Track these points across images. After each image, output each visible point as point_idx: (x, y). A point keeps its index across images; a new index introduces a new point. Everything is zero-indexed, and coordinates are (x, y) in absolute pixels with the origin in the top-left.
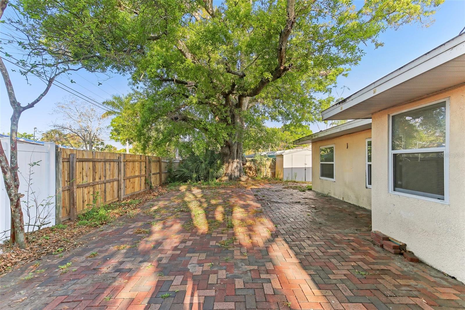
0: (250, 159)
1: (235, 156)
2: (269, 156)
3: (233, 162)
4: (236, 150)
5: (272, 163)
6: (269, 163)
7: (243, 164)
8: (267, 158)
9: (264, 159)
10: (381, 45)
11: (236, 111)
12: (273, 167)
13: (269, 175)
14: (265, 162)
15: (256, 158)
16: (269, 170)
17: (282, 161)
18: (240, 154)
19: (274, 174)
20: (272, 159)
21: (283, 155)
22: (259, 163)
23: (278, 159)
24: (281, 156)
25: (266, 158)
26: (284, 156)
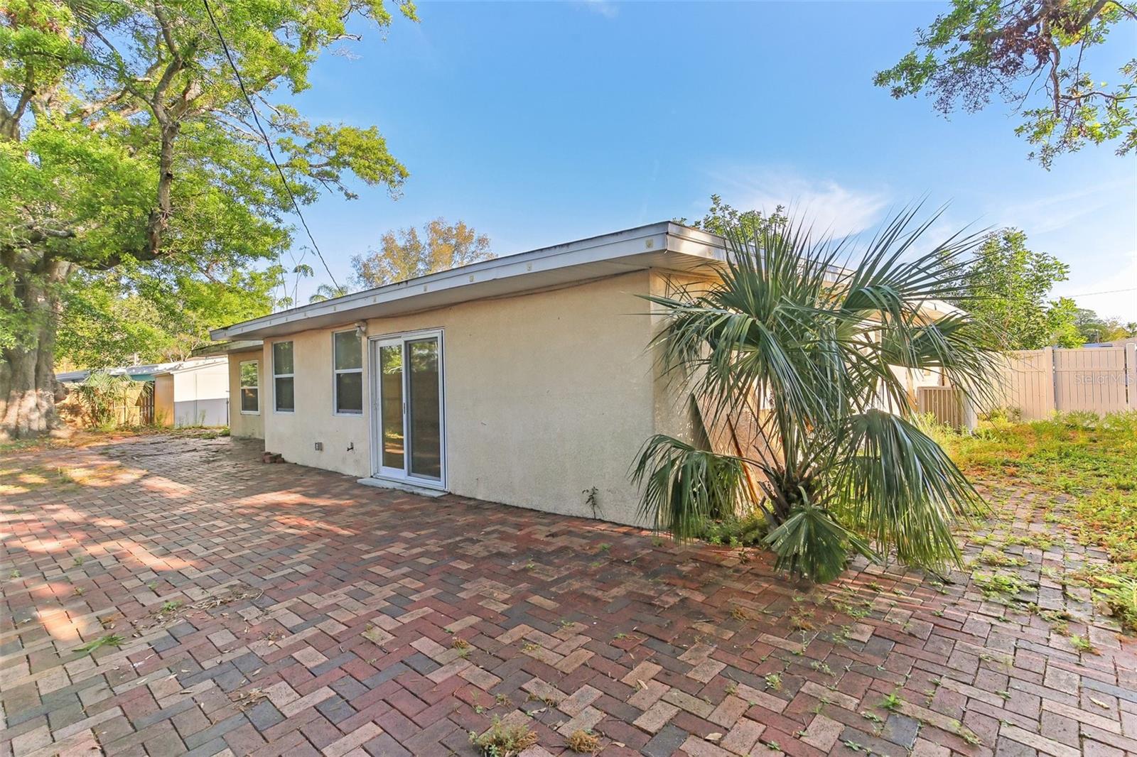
0: (76, 385)
1: (32, 380)
2: (133, 376)
3: (22, 397)
4: (33, 368)
5: (144, 394)
6: (134, 394)
7: (57, 399)
8: (128, 383)
9: (121, 384)
10: (355, 197)
11: (37, 281)
12: (148, 401)
13: (137, 421)
14: (122, 392)
15: (94, 384)
16: (137, 410)
17: (171, 388)
18: (46, 375)
19: (149, 419)
20: (142, 383)
21: (172, 375)
22: (105, 394)
23: (161, 385)
24: (169, 376)
25: (125, 383)
26: (176, 378)
